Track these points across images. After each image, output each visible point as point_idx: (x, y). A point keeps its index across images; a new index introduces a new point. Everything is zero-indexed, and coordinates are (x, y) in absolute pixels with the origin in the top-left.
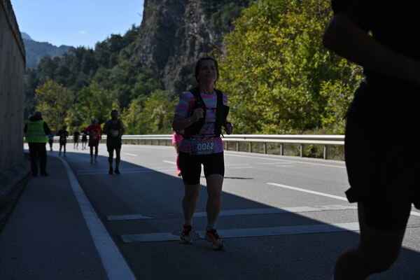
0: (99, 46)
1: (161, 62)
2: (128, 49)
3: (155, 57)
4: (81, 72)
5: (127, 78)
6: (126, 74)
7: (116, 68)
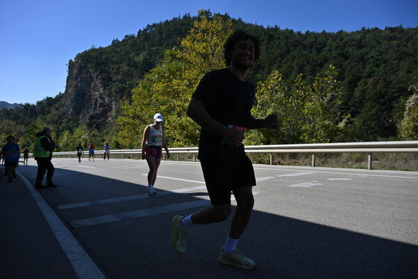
0: (38, 103)
1: (77, 112)
2: (57, 105)
3: (73, 110)
4: (27, 118)
5: (57, 121)
6: (56, 119)
7: (49, 115)
